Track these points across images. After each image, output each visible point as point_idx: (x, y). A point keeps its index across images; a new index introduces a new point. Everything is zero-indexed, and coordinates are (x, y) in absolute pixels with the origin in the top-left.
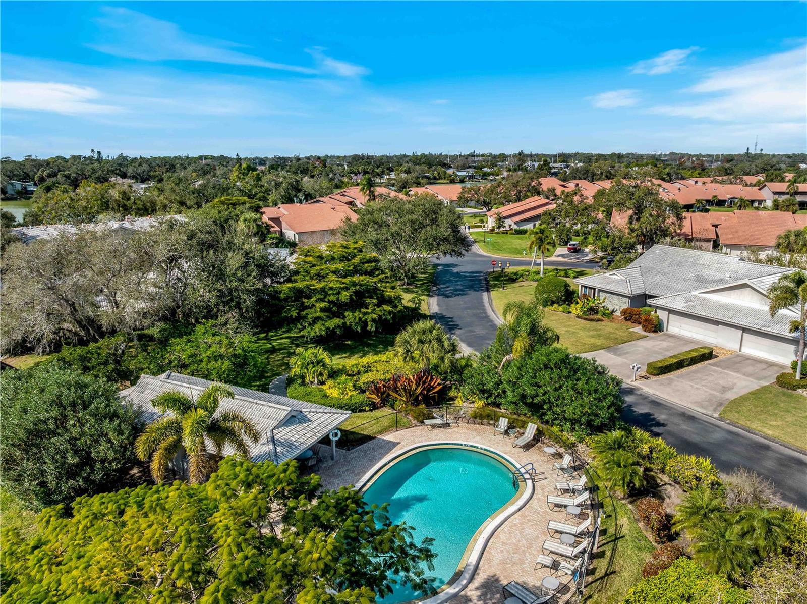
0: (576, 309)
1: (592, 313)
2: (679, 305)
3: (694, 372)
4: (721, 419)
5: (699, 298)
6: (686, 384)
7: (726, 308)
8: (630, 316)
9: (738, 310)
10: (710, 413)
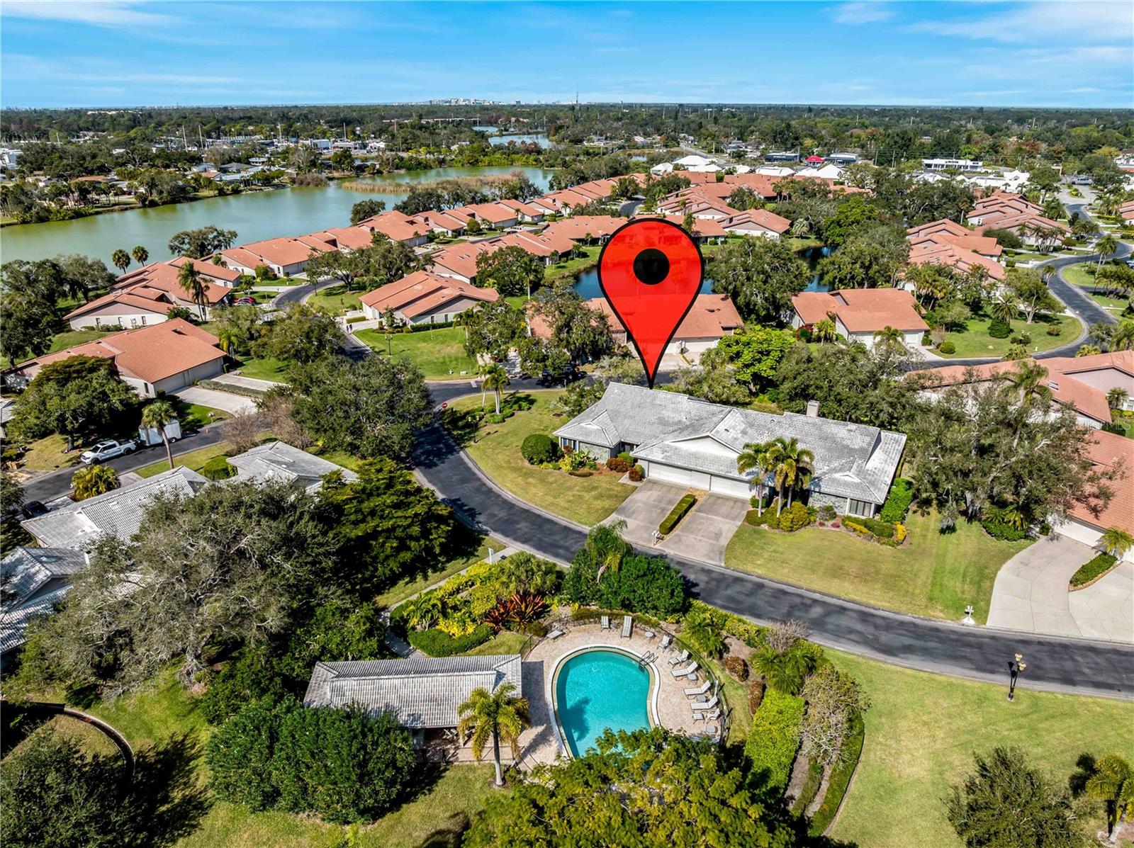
0: (565, 464)
1: (582, 467)
2: (658, 457)
3: (690, 522)
4: (727, 568)
5: (672, 447)
6: (689, 538)
7: (695, 456)
8: (615, 466)
9: (704, 458)
10: (718, 563)
